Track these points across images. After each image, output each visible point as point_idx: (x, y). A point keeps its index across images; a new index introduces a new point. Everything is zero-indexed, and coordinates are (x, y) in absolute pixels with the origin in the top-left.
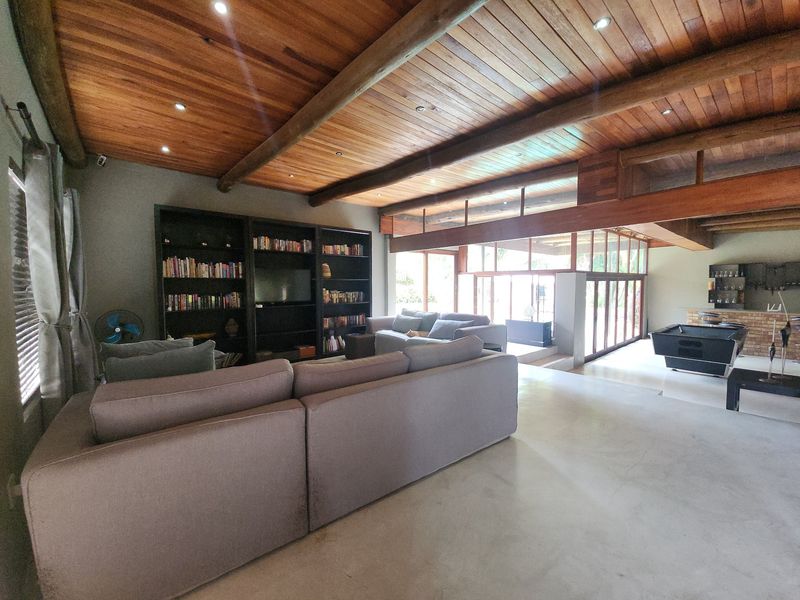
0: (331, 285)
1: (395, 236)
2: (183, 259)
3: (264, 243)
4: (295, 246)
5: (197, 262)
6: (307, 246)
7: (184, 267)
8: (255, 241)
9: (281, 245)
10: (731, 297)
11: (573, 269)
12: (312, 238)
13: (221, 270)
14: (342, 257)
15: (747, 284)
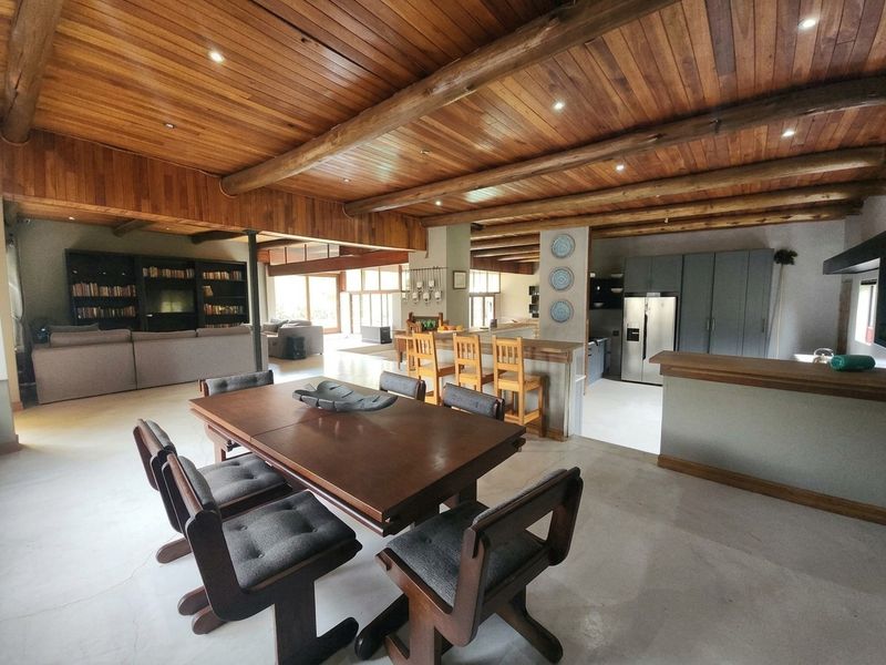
0: (213, 301)
1: (272, 264)
2: (88, 283)
3: (154, 272)
4: (180, 274)
5: (99, 286)
6: (190, 274)
7: (91, 289)
8: (144, 270)
9: (167, 273)
12: (193, 268)
13: (118, 291)
14: (223, 281)
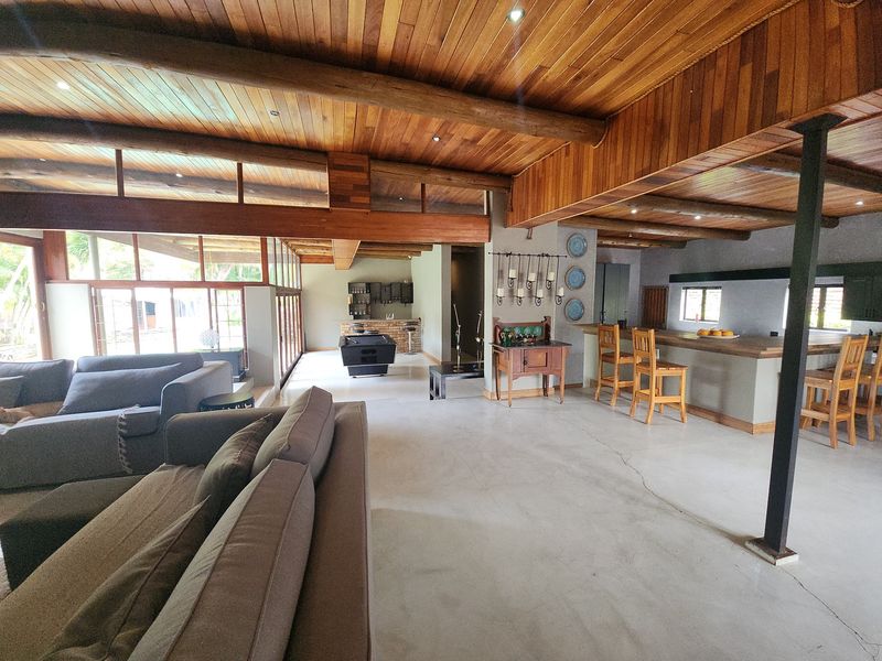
10: (362, 309)
11: (266, 283)
15: (371, 299)
